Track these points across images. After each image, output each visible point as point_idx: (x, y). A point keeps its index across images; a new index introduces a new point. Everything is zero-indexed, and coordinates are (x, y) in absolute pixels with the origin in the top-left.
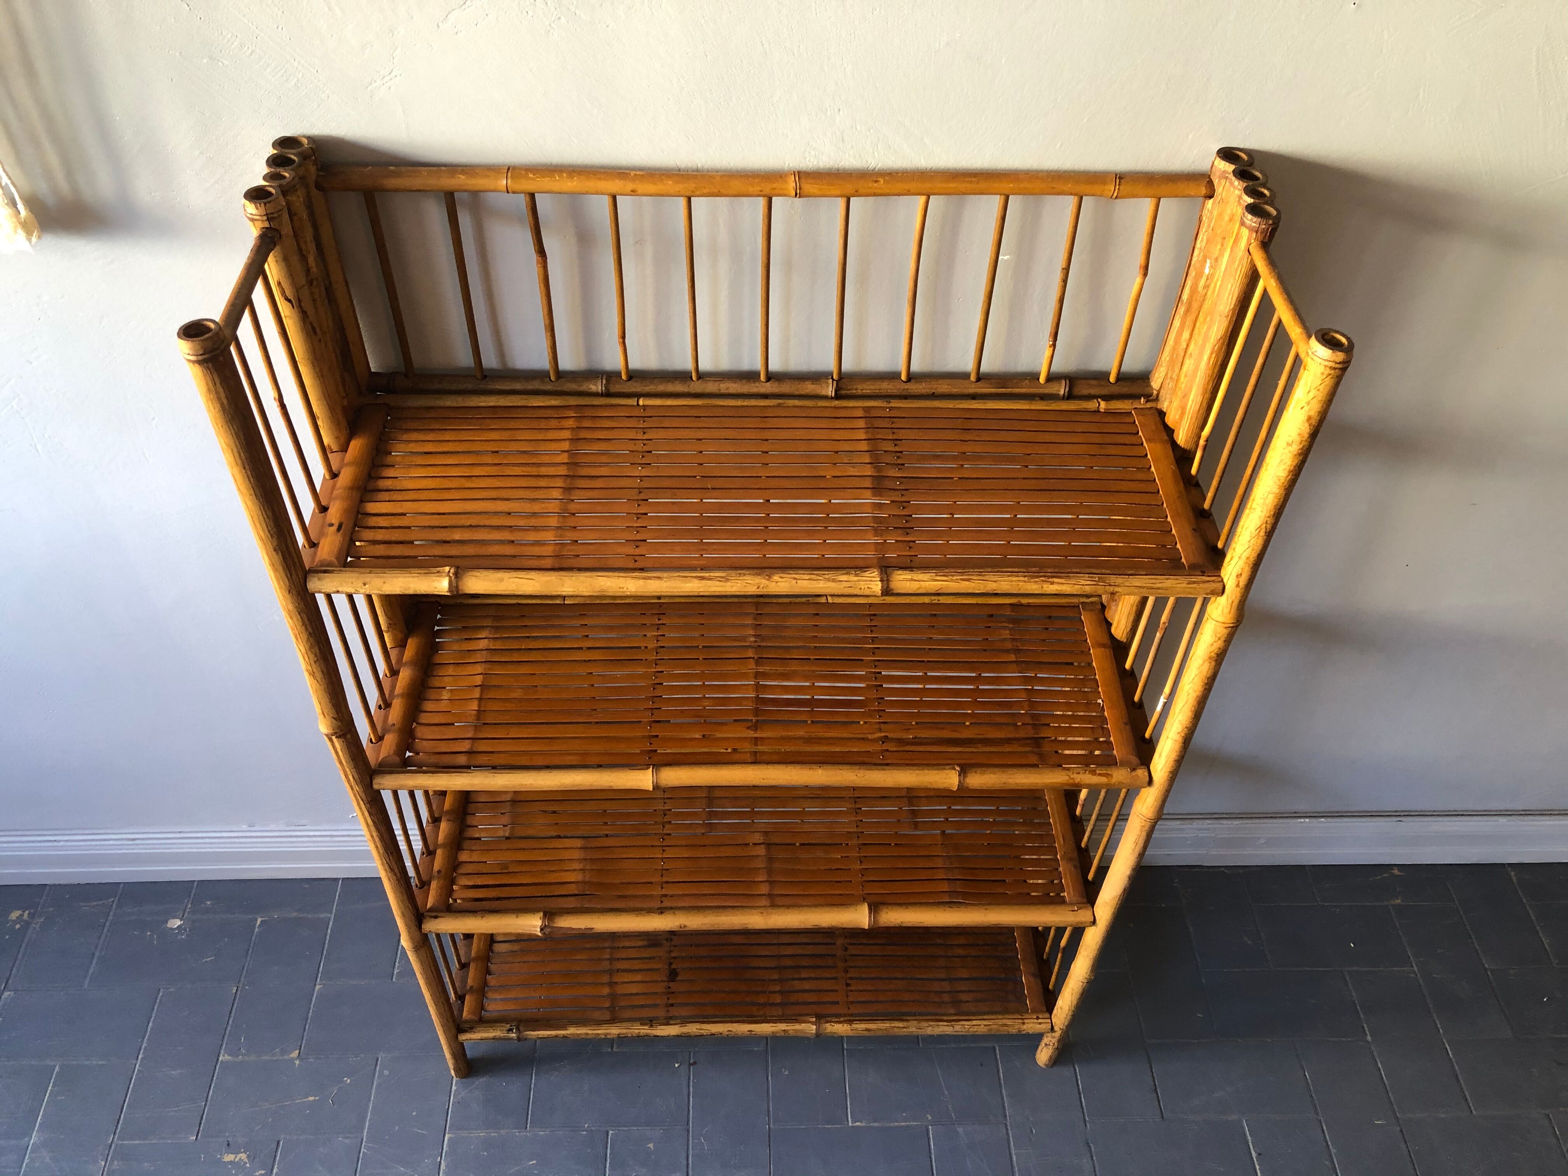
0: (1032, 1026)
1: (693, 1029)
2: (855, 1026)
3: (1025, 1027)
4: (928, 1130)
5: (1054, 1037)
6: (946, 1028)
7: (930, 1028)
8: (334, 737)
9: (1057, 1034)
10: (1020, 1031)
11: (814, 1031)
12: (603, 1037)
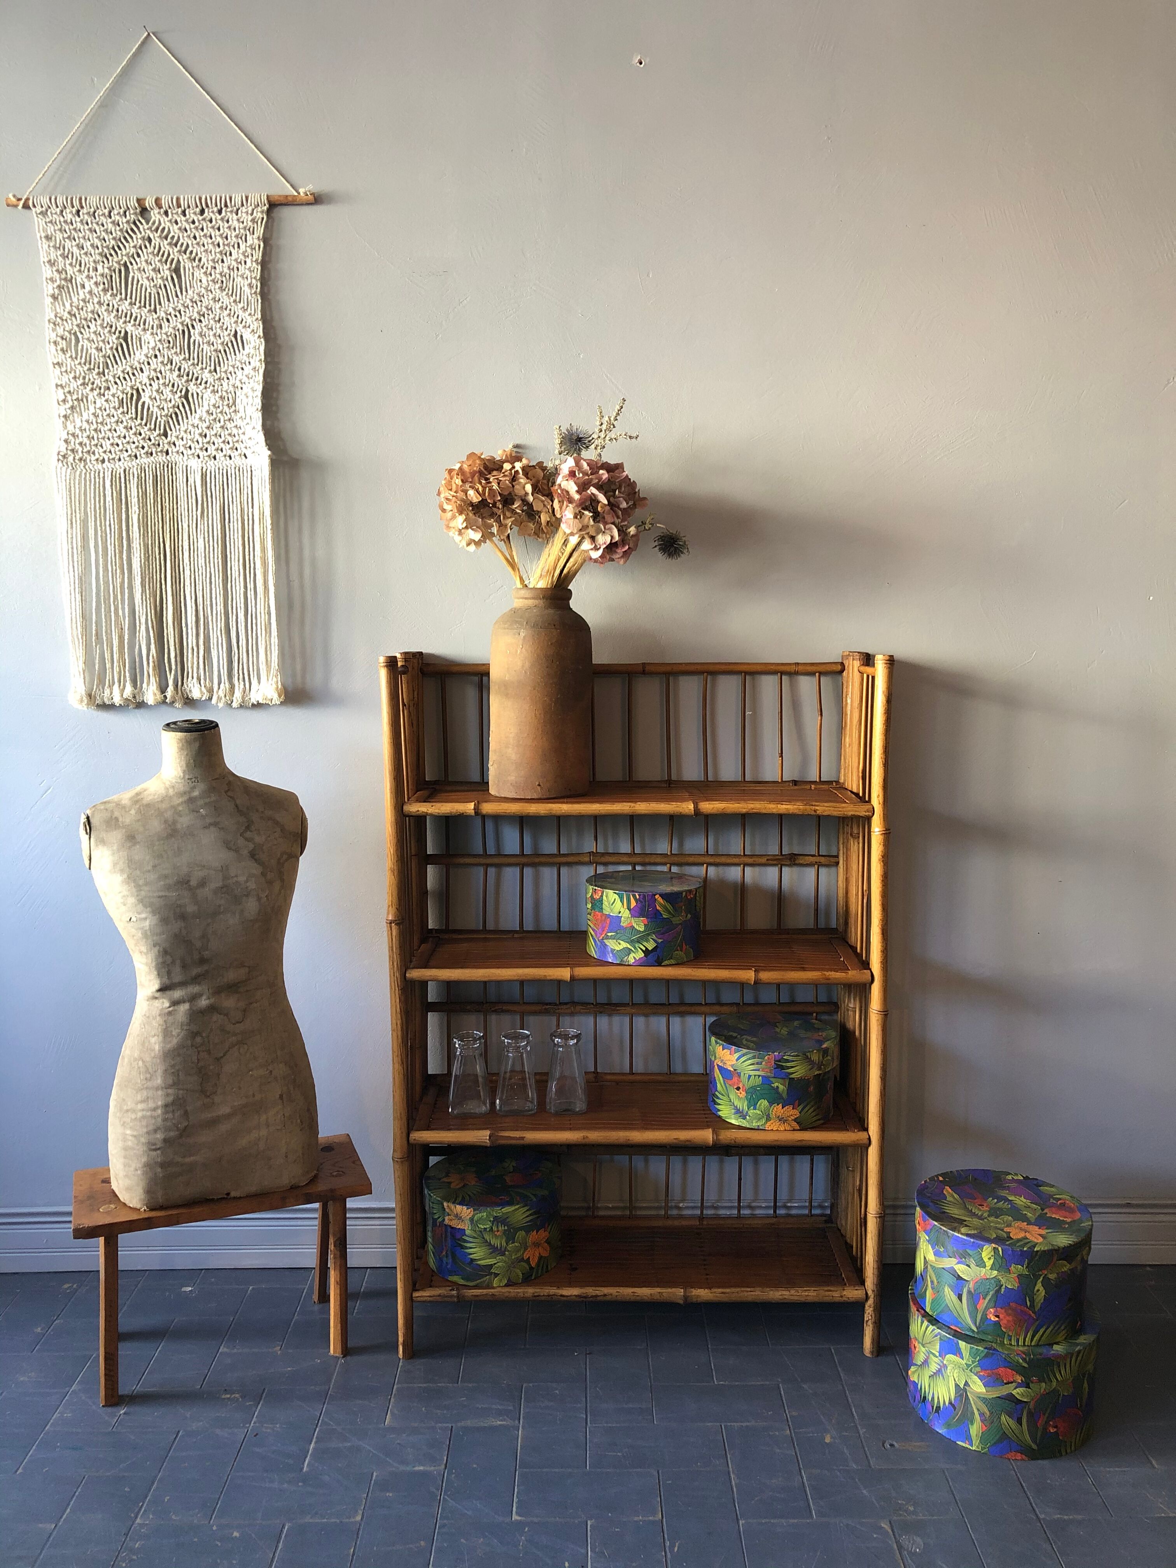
0: (852, 1293)
1: (590, 1291)
2: (714, 1290)
3: (845, 1293)
4: (779, 1388)
5: (870, 1307)
6: (784, 1293)
7: (772, 1292)
8: (393, 925)
9: (871, 1302)
10: (842, 1297)
11: (682, 1294)
12: (522, 1295)
